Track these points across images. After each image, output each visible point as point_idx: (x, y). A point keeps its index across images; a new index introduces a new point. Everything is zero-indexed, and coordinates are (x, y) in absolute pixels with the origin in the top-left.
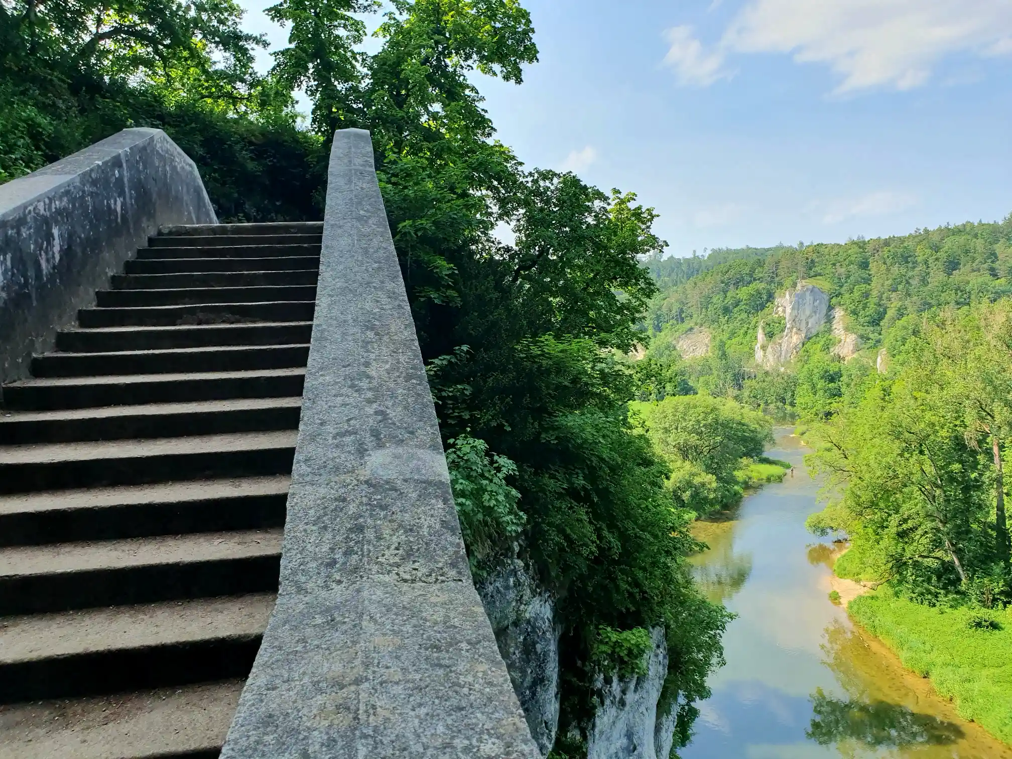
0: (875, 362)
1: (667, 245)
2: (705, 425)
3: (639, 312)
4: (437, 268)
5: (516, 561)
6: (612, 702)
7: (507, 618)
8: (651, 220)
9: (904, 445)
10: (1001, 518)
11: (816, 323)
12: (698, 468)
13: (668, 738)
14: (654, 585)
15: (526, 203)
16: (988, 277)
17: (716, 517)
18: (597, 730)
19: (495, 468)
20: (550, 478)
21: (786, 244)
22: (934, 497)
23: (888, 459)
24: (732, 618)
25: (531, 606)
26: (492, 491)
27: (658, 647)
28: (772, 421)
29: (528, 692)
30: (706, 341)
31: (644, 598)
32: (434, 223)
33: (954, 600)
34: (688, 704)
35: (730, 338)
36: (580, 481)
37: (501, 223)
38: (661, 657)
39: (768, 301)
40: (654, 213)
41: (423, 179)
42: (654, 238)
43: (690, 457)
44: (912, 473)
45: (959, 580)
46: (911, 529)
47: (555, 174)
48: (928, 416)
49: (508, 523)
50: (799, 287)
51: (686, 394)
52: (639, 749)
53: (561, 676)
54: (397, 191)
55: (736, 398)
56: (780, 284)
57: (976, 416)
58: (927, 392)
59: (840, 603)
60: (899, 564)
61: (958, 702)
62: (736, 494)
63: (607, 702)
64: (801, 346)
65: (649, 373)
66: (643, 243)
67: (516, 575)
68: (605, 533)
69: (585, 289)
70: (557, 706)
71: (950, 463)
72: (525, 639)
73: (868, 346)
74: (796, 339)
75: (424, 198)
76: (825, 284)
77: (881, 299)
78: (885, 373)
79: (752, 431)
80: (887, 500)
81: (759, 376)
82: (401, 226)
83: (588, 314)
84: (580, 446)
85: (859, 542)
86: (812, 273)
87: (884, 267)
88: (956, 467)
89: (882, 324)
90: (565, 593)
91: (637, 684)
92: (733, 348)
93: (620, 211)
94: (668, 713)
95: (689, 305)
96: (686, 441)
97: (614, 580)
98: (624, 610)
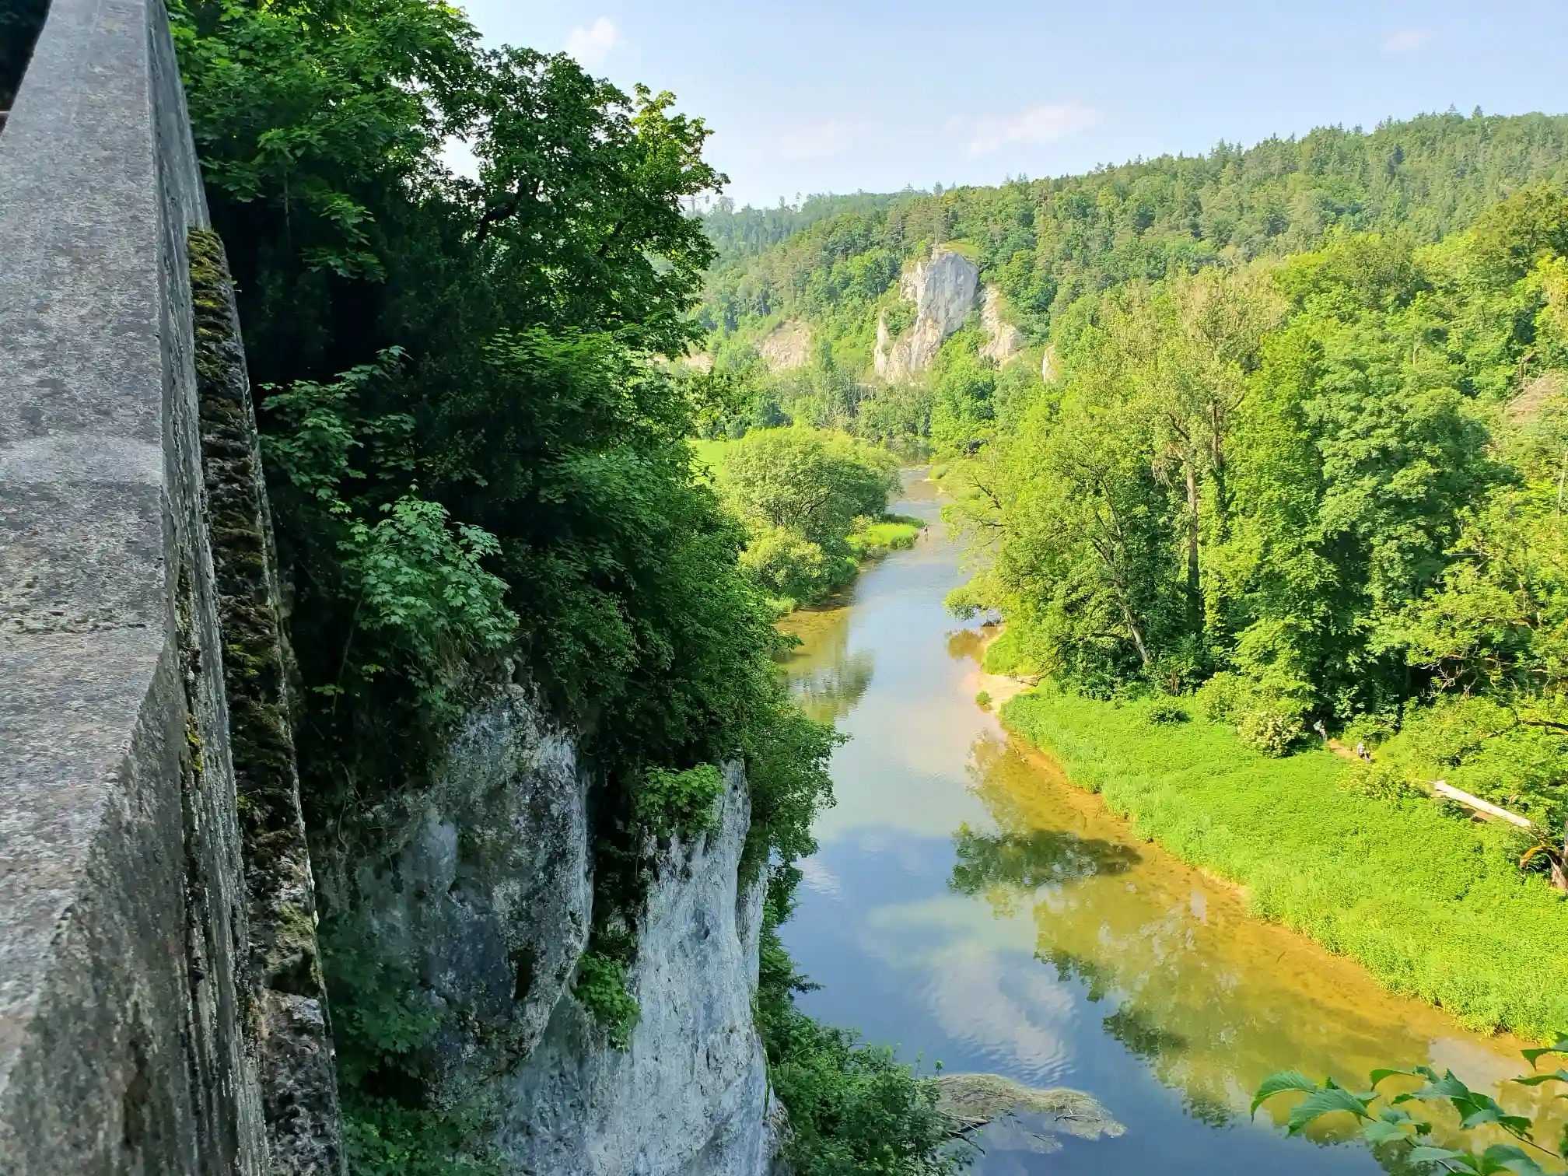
0: (1040, 366)
1: (728, 181)
2: (804, 472)
3: (687, 290)
4: (337, 212)
5: (511, 686)
6: (671, 874)
7: (502, 771)
8: (700, 139)
9: (1075, 483)
10: (1194, 574)
11: (959, 311)
12: (796, 535)
13: (756, 913)
14: (723, 702)
15: (491, 105)
16: (1189, 238)
17: (822, 604)
18: (650, 916)
19: (463, 546)
20: (557, 557)
21: (917, 187)
22: (1112, 553)
23: (1054, 505)
24: (843, 741)
25: (539, 751)
26: (459, 583)
27: (735, 788)
28: (898, 460)
29: (541, 875)
30: (804, 343)
31: (712, 722)
32: (324, 134)
33: (1135, 688)
34: (786, 865)
35: (838, 338)
36: (607, 561)
37: (450, 139)
38: (739, 803)
39: (892, 277)
40: (705, 127)
41: (300, 56)
42: (707, 170)
43: (784, 519)
44: (1084, 523)
45: (1141, 662)
46: (1082, 600)
47: (537, 57)
48: (1108, 440)
49: (489, 630)
50: (935, 256)
51: (777, 425)
52: (713, 933)
53: (593, 847)
54: (251, 76)
55: (848, 429)
56: (909, 251)
57: (1167, 438)
58: (1106, 406)
59: (990, 708)
60: (1066, 648)
61: (1134, 818)
62: (850, 568)
63: (664, 874)
64: (938, 346)
65: (713, 391)
66: (688, 177)
67: (512, 707)
68: (650, 633)
69: (601, 254)
70: (590, 889)
71: (1134, 506)
72: (533, 799)
73: (1031, 342)
74: (932, 336)
75: (303, 90)
76: (971, 250)
77: (1050, 272)
78: (1053, 381)
79: (870, 477)
80: (1052, 561)
81: (881, 394)
82: (262, 138)
83: (609, 295)
84: (605, 507)
85: (1016, 623)
86: (954, 234)
87: (1053, 223)
88: (1141, 510)
89: (1050, 309)
90: (591, 728)
91: (707, 844)
92: (842, 353)
93: (650, 123)
94: (755, 879)
95: (777, 286)
96: (777, 498)
97: (664, 700)
98: (683, 742)
